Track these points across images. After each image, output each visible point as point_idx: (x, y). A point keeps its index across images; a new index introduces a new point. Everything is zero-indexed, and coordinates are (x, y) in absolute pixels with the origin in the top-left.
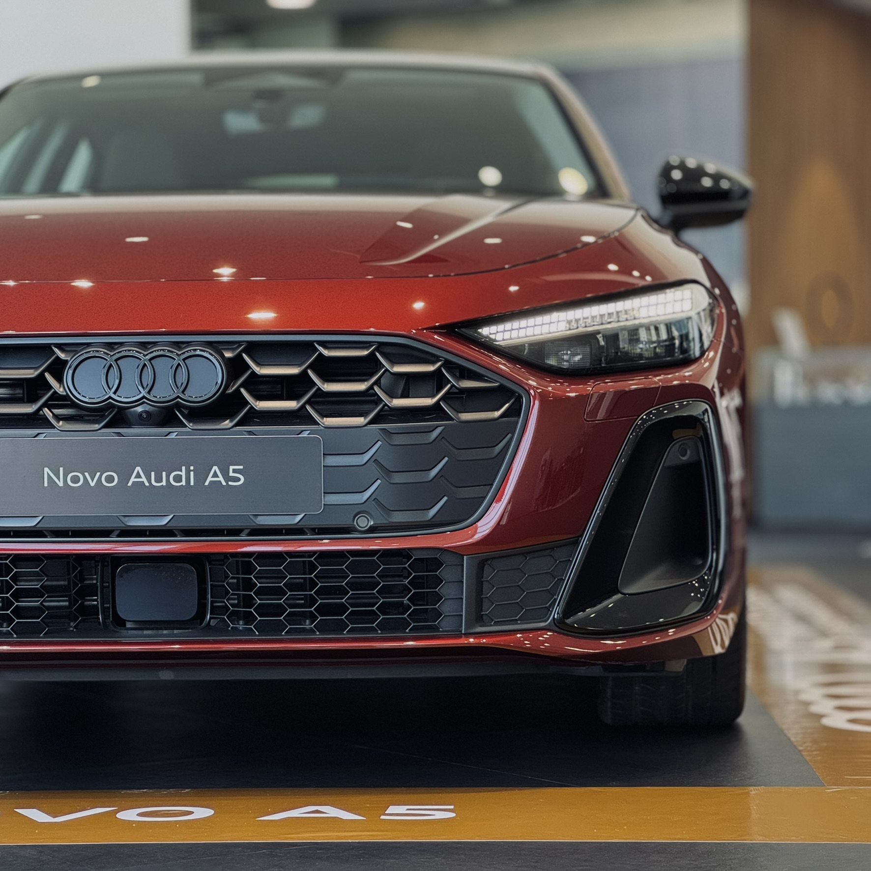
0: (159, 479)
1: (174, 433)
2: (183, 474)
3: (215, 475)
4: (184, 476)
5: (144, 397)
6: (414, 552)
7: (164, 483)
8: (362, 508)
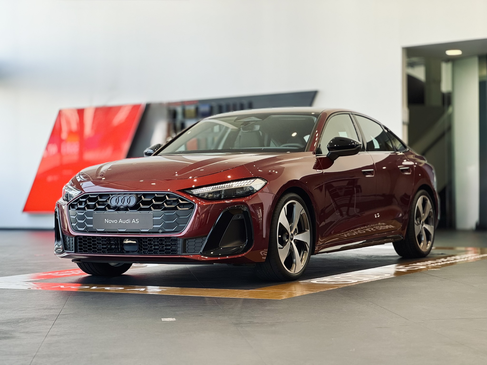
0: (124, 222)
1: (127, 212)
2: (128, 220)
3: (134, 221)
4: (128, 221)
5: (122, 205)
6: (172, 237)
7: (125, 222)
8: (160, 228)
